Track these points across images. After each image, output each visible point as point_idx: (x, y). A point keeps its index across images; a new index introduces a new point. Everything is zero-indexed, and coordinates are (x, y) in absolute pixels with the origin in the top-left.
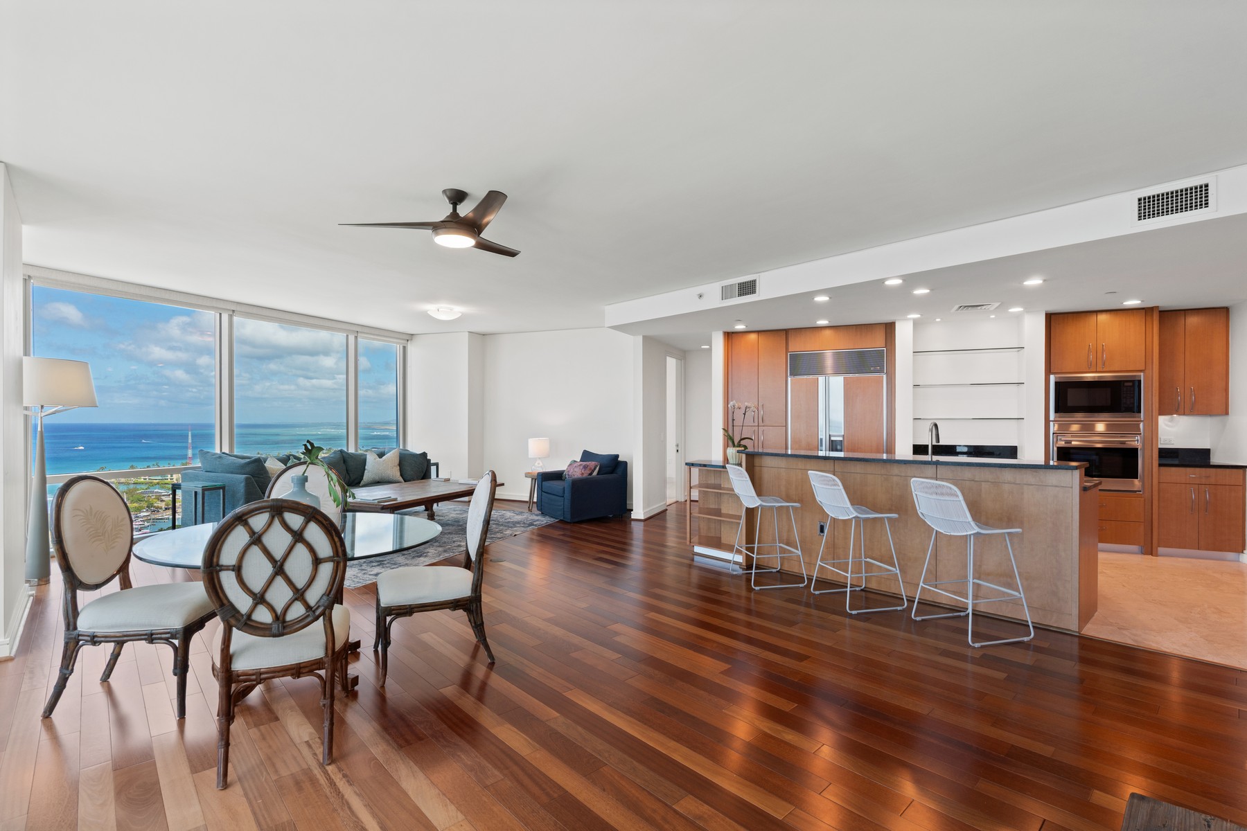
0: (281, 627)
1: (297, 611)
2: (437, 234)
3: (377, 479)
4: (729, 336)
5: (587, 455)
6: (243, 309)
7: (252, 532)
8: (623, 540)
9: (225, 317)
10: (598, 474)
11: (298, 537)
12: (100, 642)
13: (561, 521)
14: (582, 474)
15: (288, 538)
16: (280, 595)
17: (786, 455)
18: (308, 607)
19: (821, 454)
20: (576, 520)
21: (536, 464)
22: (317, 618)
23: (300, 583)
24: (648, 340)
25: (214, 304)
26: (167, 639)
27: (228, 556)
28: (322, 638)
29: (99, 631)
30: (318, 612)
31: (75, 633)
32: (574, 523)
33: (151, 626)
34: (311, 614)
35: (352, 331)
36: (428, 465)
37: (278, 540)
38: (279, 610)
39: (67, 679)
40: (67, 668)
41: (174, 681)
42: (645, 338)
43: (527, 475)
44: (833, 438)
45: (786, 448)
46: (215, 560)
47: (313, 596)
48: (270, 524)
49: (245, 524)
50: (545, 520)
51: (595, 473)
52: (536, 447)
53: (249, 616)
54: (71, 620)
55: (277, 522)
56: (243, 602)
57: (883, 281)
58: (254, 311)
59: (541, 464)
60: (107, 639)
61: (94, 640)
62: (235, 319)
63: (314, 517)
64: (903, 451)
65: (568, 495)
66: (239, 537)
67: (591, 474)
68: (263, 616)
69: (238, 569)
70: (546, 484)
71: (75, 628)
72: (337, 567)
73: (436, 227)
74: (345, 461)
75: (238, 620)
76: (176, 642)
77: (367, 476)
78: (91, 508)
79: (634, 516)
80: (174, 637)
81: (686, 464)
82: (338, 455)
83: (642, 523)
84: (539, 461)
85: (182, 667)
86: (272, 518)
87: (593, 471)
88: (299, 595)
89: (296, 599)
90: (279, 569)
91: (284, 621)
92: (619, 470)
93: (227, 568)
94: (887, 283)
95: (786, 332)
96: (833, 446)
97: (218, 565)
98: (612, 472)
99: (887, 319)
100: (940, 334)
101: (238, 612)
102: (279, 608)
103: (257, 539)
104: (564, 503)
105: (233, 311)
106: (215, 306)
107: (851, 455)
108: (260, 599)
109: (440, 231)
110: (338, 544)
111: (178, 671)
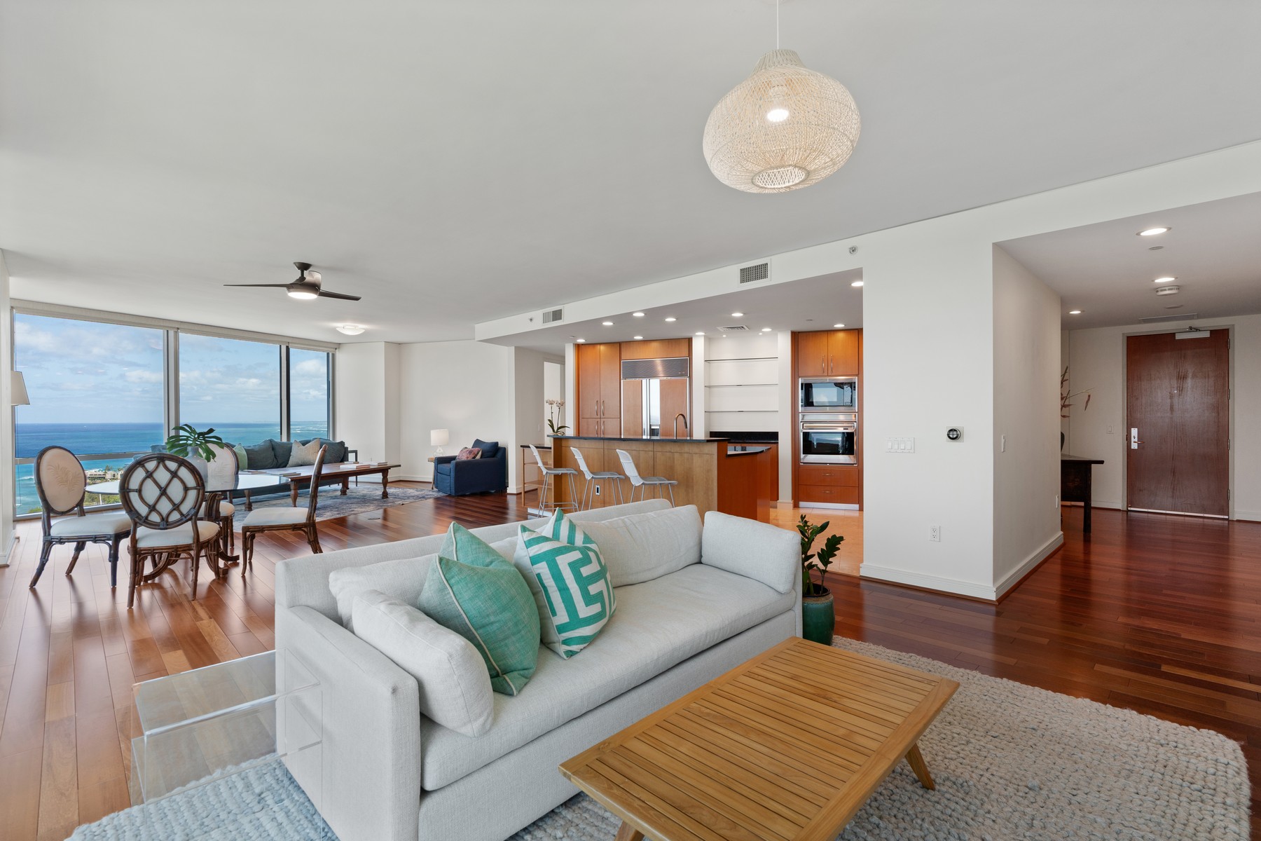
0: (165, 524)
1: (175, 516)
2: (289, 291)
3: (300, 462)
4: (578, 347)
5: (478, 443)
6: (186, 326)
7: (147, 471)
8: (504, 511)
9: (171, 333)
10: (481, 457)
11: (174, 474)
12: (64, 543)
13: (450, 495)
14: (468, 458)
15: (168, 476)
16: (165, 506)
17: (620, 439)
18: (182, 514)
19: (644, 437)
20: (460, 494)
21: (438, 451)
22: (187, 521)
23: (177, 501)
24: (519, 351)
25: (162, 323)
26: (104, 540)
27: (134, 483)
28: (192, 533)
29: (64, 535)
30: (188, 518)
31: (49, 538)
32: (458, 496)
33: (95, 532)
34: (184, 519)
35: (284, 342)
36: (345, 452)
37: (162, 476)
38: (164, 515)
39: (45, 564)
40: (44, 558)
41: (109, 565)
42: (517, 349)
43: (430, 460)
44: (653, 427)
45: (620, 435)
46: (126, 485)
47: (186, 508)
48: (157, 467)
49: (143, 466)
50: (441, 494)
51: (478, 457)
52: (436, 436)
53: (147, 517)
54: (47, 530)
55: (161, 466)
56: (143, 510)
57: (632, 313)
58: (196, 328)
59: (442, 451)
60: (69, 540)
61: (61, 541)
62: (181, 335)
63: (183, 463)
64: (699, 433)
65: (453, 474)
66: (139, 474)
67: (474, 458)
68: (155, 518)
69: (139, 491)
70: (440, 466)
71: (49, 535)
72: (199, 492)
73: (291, 287)
74: (273, 449)
75: (140, 520)
76: (110, 542)
77: (292, 460)
78: (59, 466)
79: (509, 490)
80: (109, 540)
81: (521, 446)
82: (268, 444)
83: (515, 496)
84: (440, 448)
85: (114, 558)
86: (159, 463)
87: (476, 455)
88: (176, 507)
89: (174, 509)
90: (164, 492)
91: (167, 521)
92: (499, 455)
93: (133, 491)
94: (635, 315)
95: (620, 344)
96: (653, 432)
97: (128, 488)
98: (494, 456)
99: (687, 335)
100: (728, 347)
101: (140, 515)
102: (164, 514)
103: (150, 475)
104: (450, 481)
105: (178, 329)
106: (162, 325)
107: (664, 438)
108: (153, 508)
109: (291, 290)
110: (199, 479)
111: (111, 559)
